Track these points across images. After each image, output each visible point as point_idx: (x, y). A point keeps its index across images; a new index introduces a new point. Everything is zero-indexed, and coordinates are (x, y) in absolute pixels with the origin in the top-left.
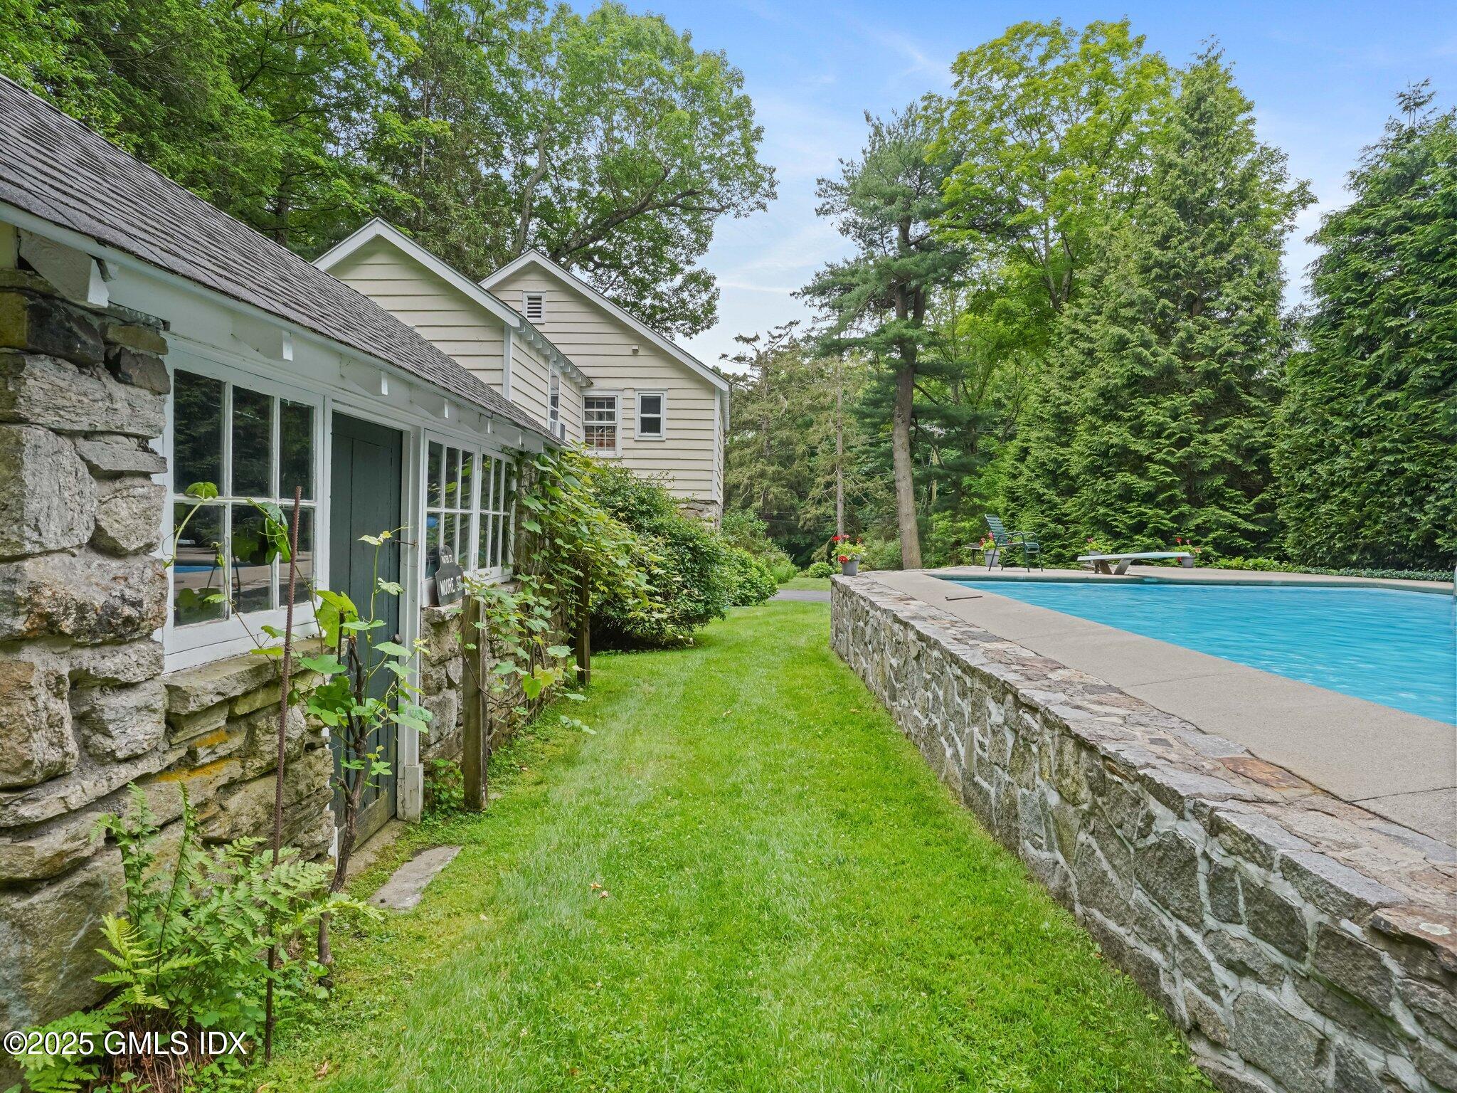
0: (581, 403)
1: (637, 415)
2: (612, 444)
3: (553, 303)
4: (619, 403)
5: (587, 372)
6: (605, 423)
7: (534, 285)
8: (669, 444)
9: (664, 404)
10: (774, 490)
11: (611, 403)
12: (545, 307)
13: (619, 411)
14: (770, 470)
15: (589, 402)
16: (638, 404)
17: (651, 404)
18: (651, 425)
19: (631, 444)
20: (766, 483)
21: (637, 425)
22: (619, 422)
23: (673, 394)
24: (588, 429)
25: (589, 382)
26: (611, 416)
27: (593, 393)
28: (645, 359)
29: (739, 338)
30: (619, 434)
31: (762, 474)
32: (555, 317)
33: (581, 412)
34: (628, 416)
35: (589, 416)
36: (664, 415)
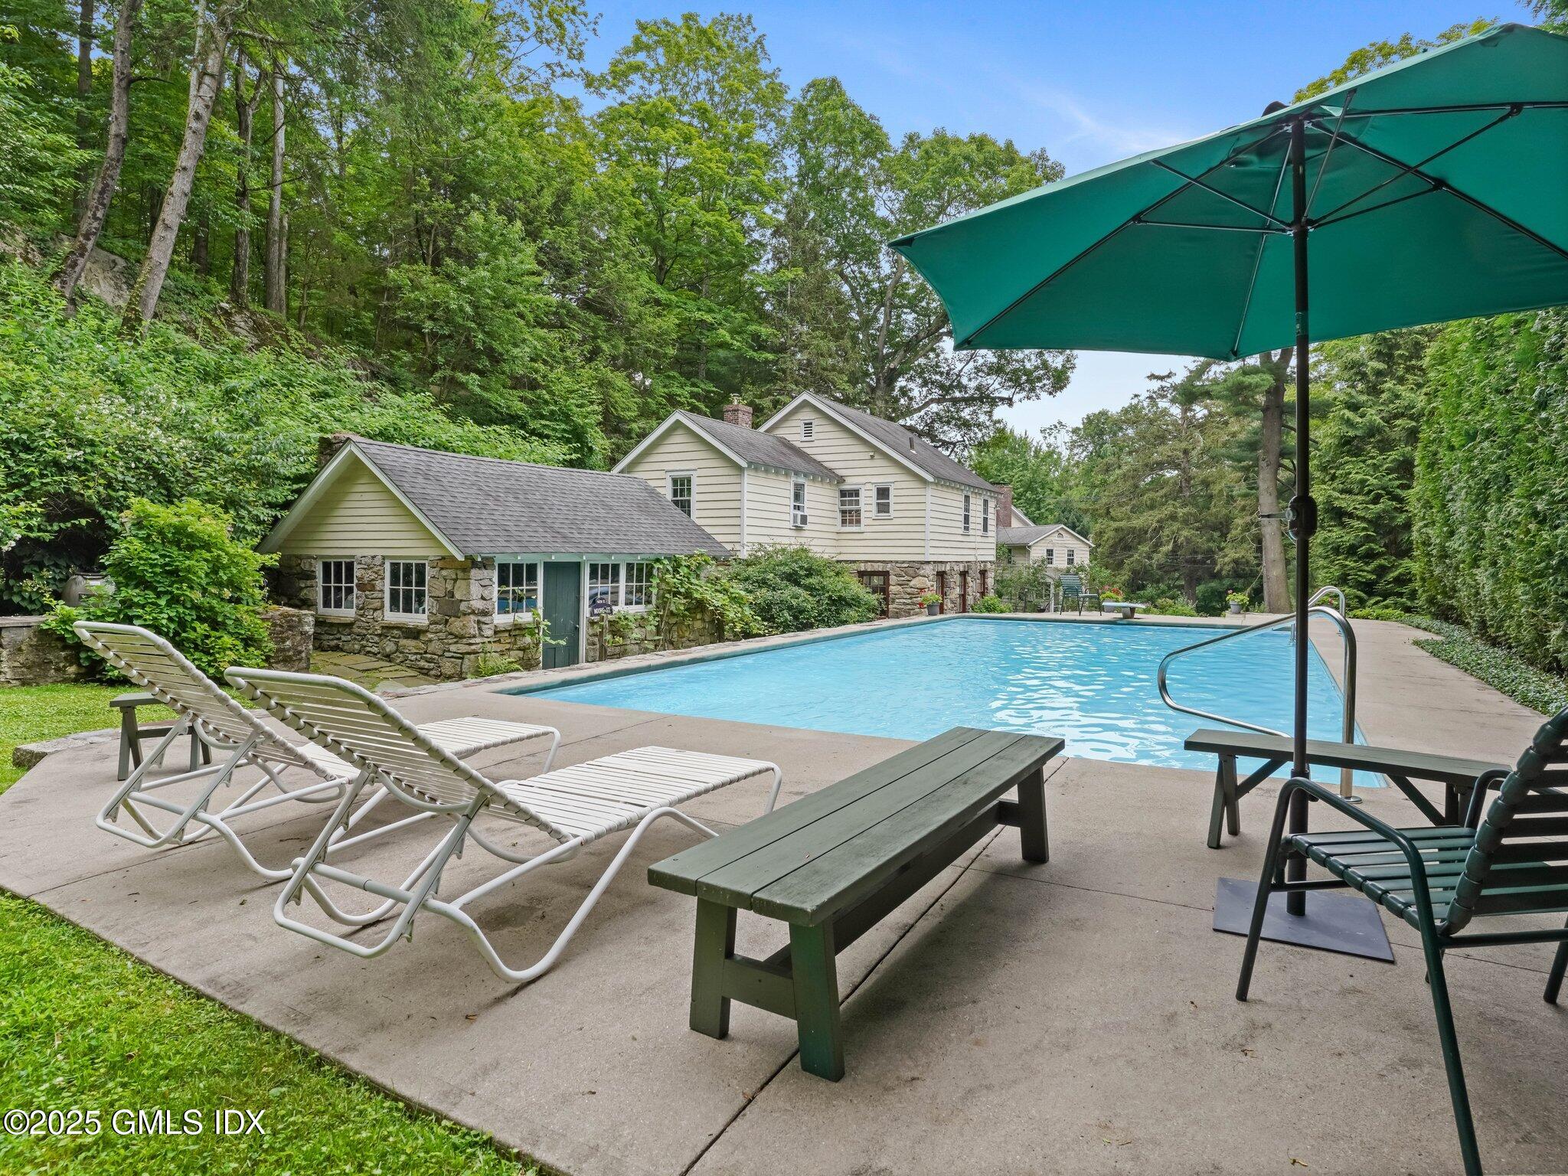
0: (838, 494)
1: (874, 500)
2: (858, 522)
3: (820, 427)
4: (862, 493)
5: (840, 473)
6: (854, 507)
7: (806, 415)
8: (895, 521)
9: (892, 493)
10: (1185, 533)
11: (856, 493)
12: (815, 429)
13: (862, 499)
14: (1181, 512)
15: (843, 493)
16: (874, 493)
17: (883, 493)
18: (883, 508)
19: (870, 522)
20: (1176, 526)
21: (874, 508)
22: (862, 506)
23: (898, 485)
24: (843, 512)
25: (841, 480)
26: (857, 503)
27: (845, 487)
28: (879, 462)
29: (1152, 377)
30: (863, 515)
31: (1173, 517)
32: (821, 436)
33: (837, 501)
34: (867, 502)
35: (843, 503)
36: (892, 500)
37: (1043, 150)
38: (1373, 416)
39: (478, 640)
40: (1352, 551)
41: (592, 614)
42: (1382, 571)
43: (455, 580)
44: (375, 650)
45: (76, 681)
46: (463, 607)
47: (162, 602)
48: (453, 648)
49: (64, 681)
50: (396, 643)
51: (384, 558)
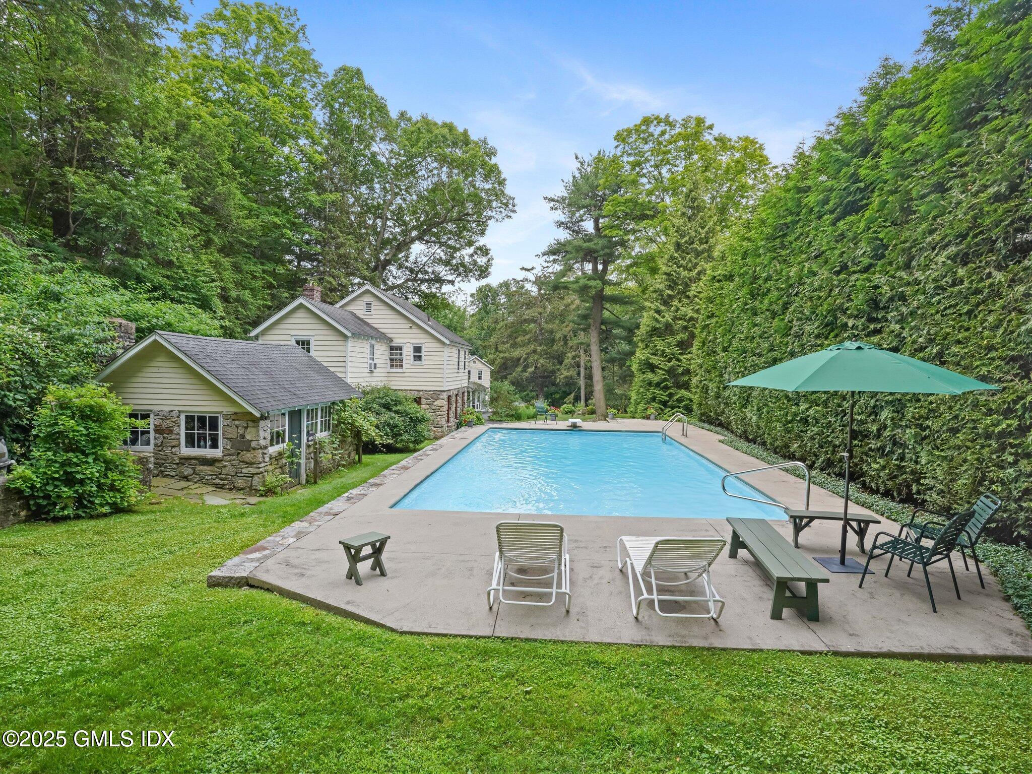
0: (388, 349)
1: (412, 354)
2: (402, 366)
3: (376, 307)
4: (404, 349)
5: (390, 336)
6: (399, 357)
7: (368, 299)
8: (425, 366)
9: (423, 349)
10: (541, 361)
11: (401, 349)
12: (373, 308)
13: (404, 352)
14: (539, 349)
15: (392, 348)
16: (412, 349)
17: (418, 349)
18: (418, 358)
19: (409, 366)
20: (536, 357)
21: (412, 358)
22: (404, 357)
23: (427, 345)
24: (392, 360)
25: (391, 340)
26: (401, 354)
27: (394, 345)
28: (415, 330)
30: (404, 362)
31: (534, 352)
32: (377, 312)
33: (388, 353)
34: (408, 354)
35: (391, 354)
36: (423, 354)
37: (485, 138)
38: (668, 317)
39: (263, 465)
40: (658, 385)
41: (308, 441)
42: (671, 395)
43: (246, 428)
44: (174, 474)
45: (25, 521)
46: (253, 444)
47: (90, 460)
48: (244, 471)
49: (19, 522)
50: (194, 469)
51: (180, 412)
